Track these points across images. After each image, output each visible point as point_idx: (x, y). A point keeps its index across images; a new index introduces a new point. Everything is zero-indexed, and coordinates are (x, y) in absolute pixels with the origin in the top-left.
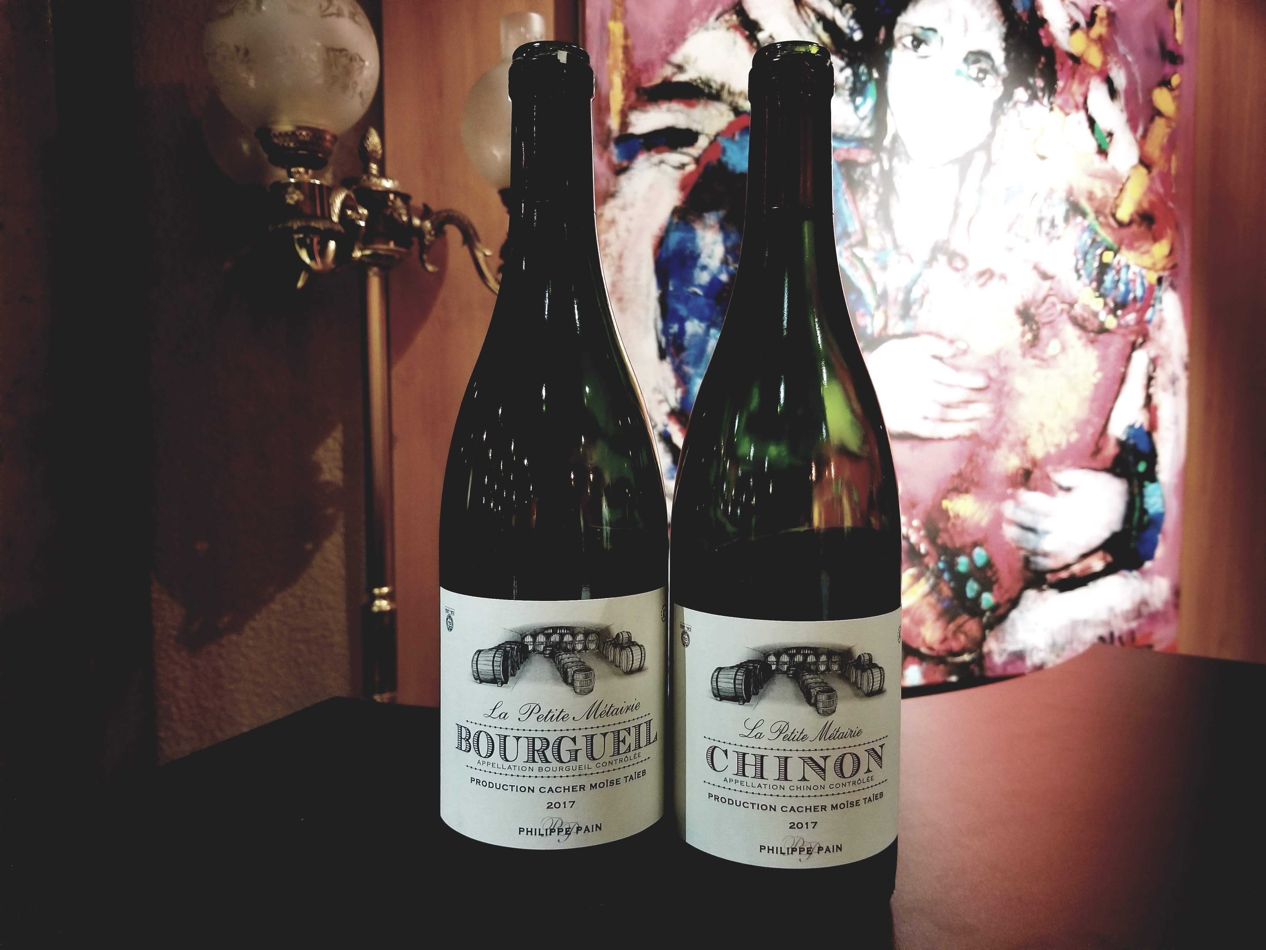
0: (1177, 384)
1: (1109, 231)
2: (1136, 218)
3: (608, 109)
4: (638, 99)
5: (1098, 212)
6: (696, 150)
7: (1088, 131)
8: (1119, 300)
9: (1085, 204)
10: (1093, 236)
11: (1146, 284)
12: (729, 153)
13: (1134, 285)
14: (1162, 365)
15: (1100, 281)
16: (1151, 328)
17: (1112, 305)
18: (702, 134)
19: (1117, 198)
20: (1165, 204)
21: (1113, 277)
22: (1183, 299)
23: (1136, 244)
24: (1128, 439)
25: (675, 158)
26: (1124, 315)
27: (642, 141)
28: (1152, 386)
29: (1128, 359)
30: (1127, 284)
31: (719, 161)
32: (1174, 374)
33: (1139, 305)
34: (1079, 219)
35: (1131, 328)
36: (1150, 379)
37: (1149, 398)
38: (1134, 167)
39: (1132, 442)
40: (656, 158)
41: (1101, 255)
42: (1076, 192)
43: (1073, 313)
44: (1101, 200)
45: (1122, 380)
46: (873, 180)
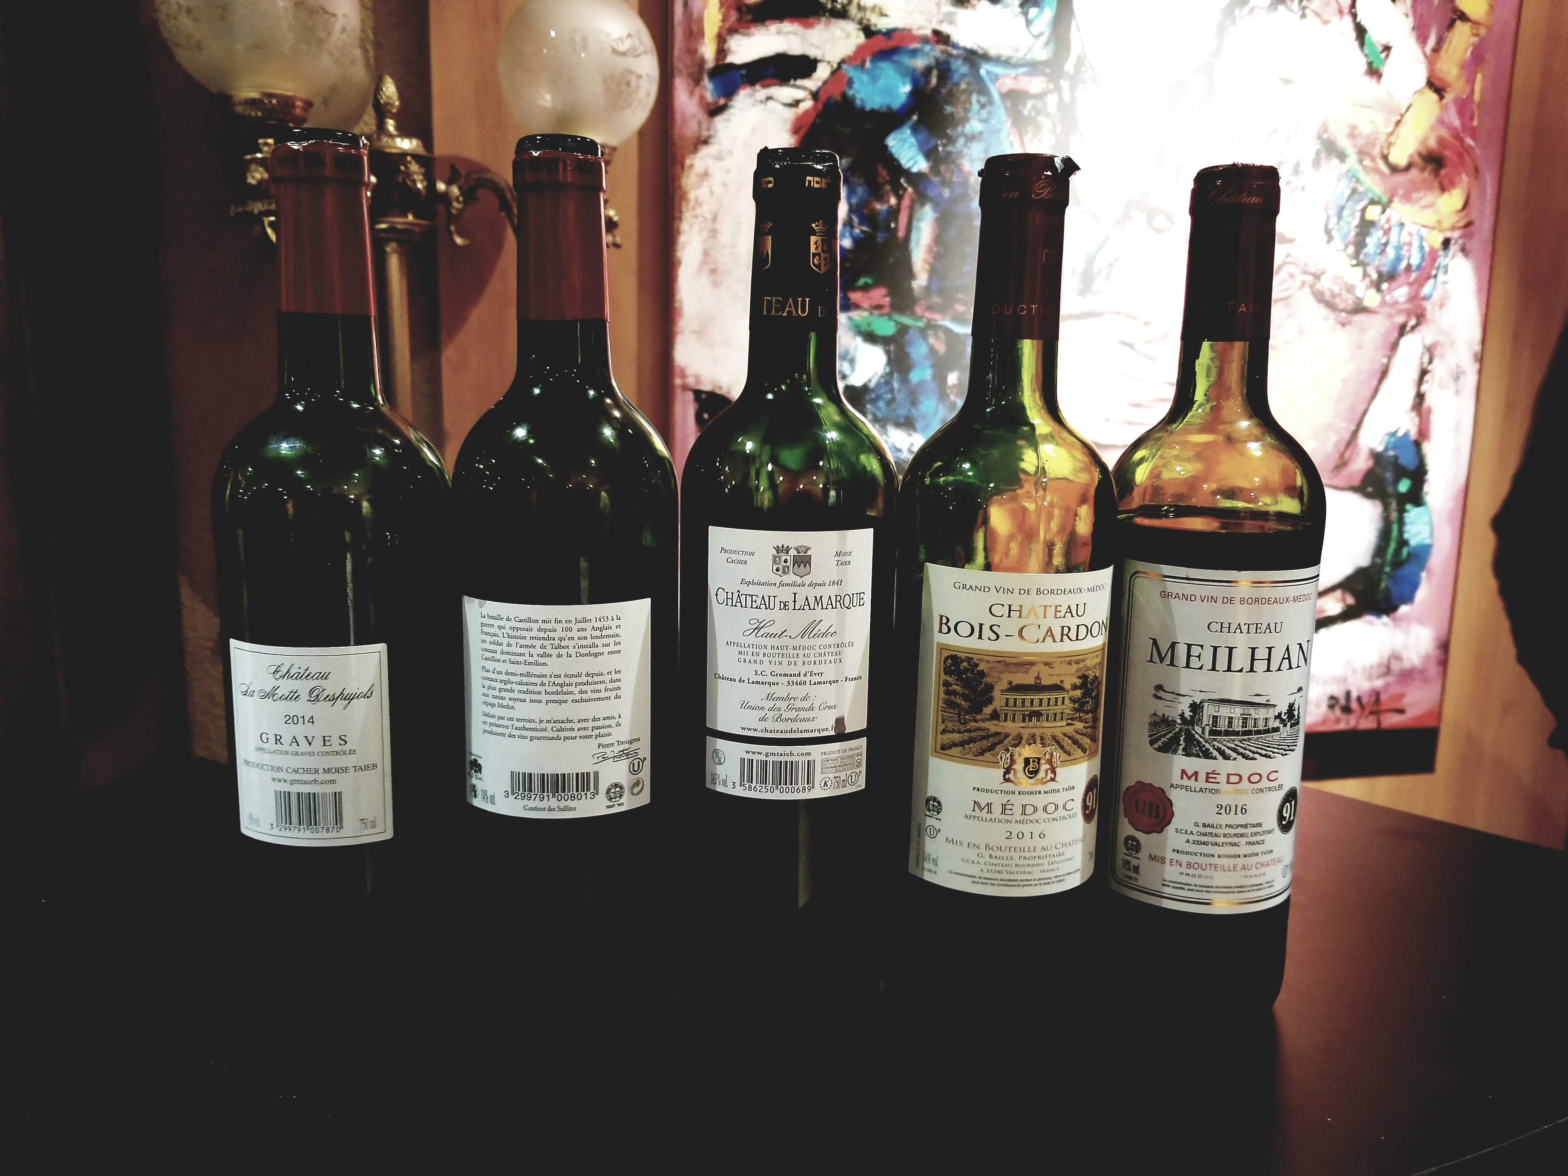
0: (1462, 379)
1: (1377, 178)
2: (1418, 160)
3: (701, 33)
4: (739, 20)
5: (1362, 153)
6: (813, 83)
7: (1356, 44)
8: (1385, 269)
9: (1344, 143)
10: (1352, 185)
11: (1427, 249)
12: (856, 85)
13: (1409, 251)
14: (1442, 355)
15: (1360, 245)
16: (1428, 306)
17: (1375, 276)
18: (820, 61)
19: (1391, 134)
20: (1461, 140)
21: (1379, 239)
22: (1477, 269)
23: (1415, 196)
24: (1386, 449)
25: (785, 93)
26: (1390, 290)
27: (744, 72)
28: (1427, 382)
29: (1394, 346)
30: (1399, 248)
31: (844, 95)
32: (1458, 367)
33: (1413, 276)
34: (1335, 162)
35: (1399, 307)
36: (1424, 373)
37: (1420, 397)
38: (1419, 92)
39: (1391, 453)
40: (761, 93)
41: (1364, 211)
42: (1332, 128)
43: (1319, 286)
44: (1367, 138)
45: (1384, 373)
46: (1048, 115)
